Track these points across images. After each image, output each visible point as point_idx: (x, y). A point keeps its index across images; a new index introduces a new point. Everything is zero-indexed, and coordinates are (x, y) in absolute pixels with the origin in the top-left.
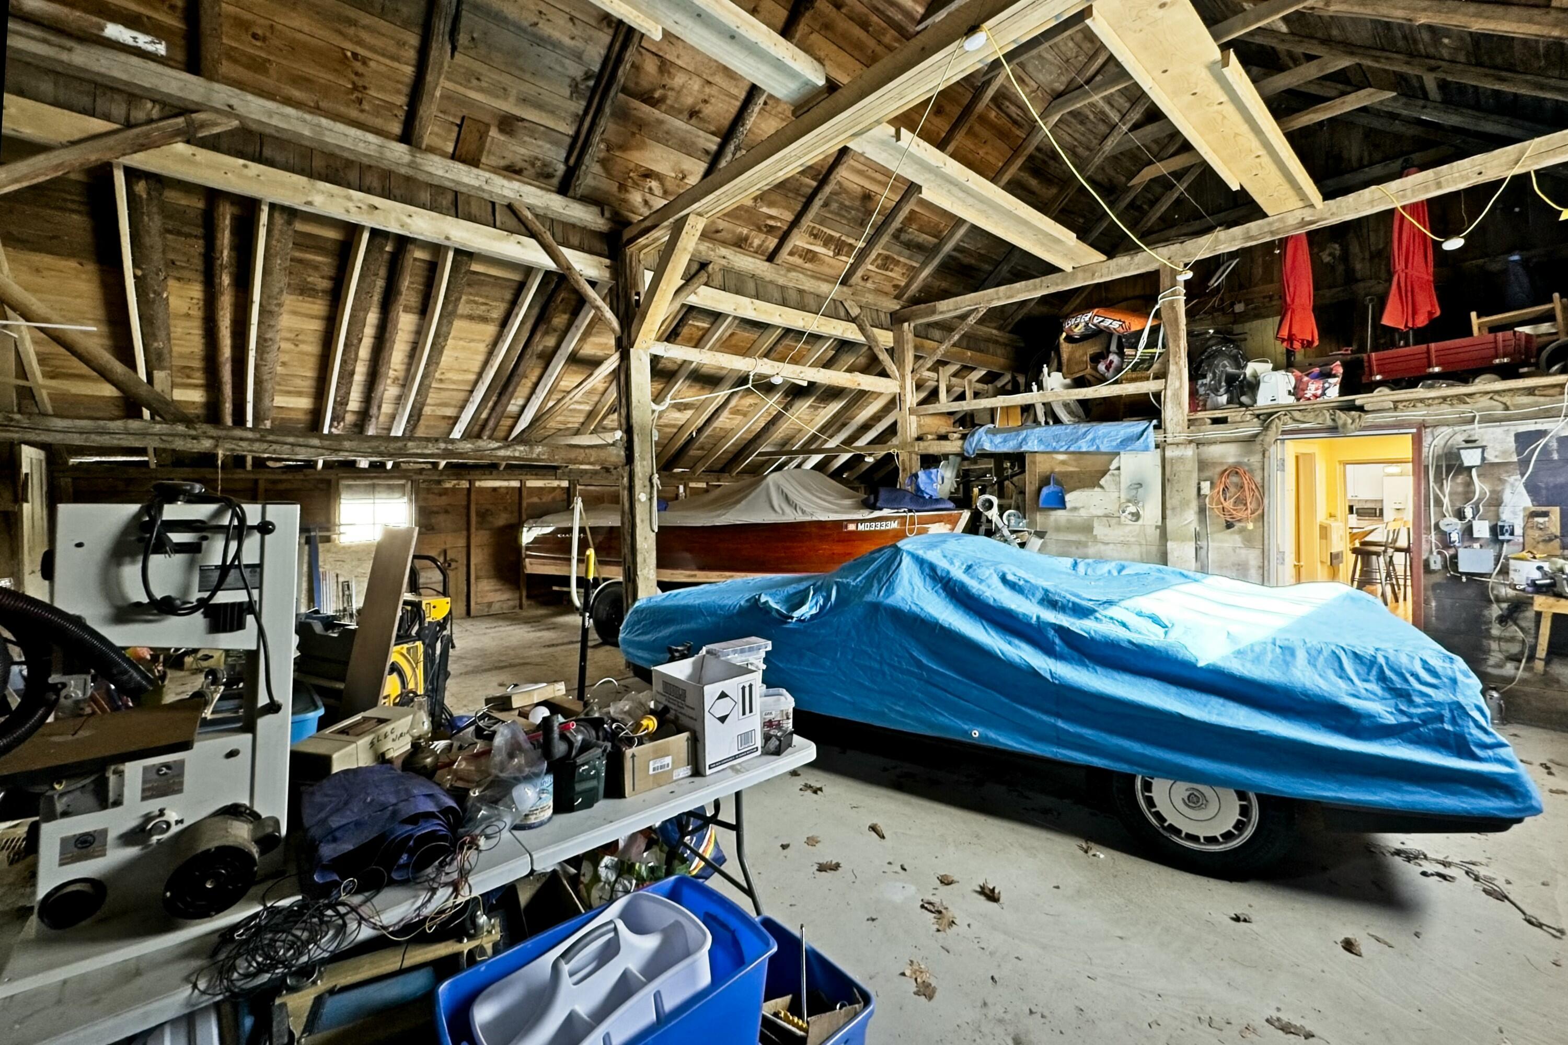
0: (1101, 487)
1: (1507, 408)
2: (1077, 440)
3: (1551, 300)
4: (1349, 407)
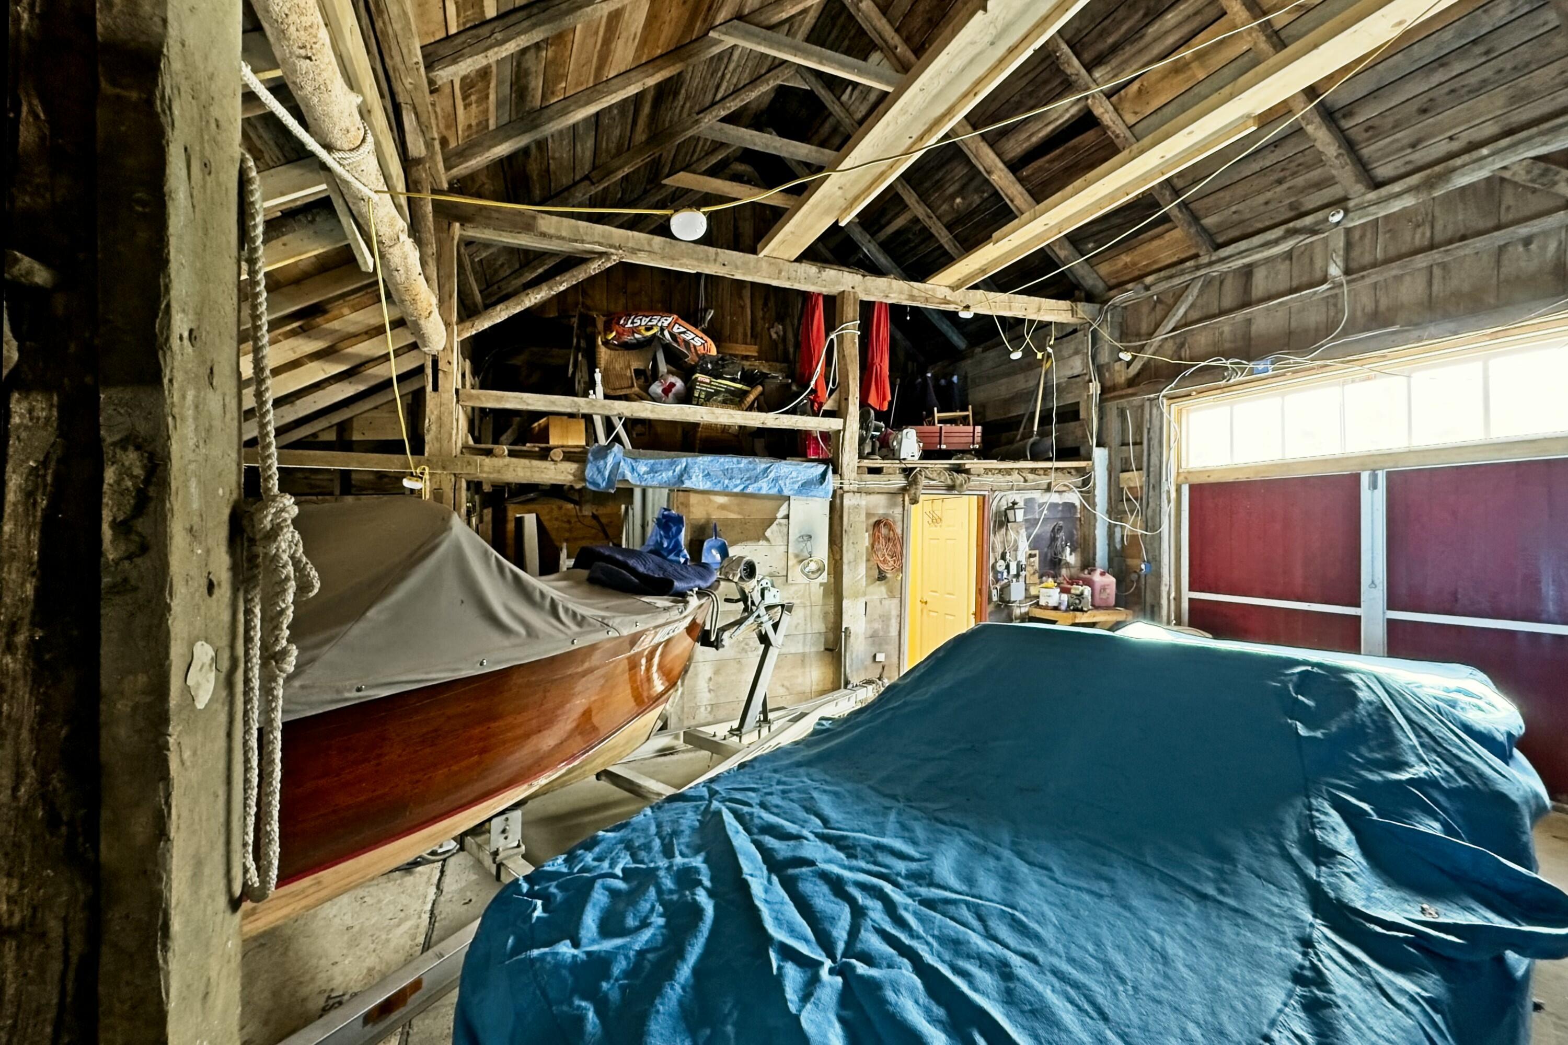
0: (767, 540)
1: (1026, 481)
2: (756, 479)
3: (967, 410)
4: (959, 470)
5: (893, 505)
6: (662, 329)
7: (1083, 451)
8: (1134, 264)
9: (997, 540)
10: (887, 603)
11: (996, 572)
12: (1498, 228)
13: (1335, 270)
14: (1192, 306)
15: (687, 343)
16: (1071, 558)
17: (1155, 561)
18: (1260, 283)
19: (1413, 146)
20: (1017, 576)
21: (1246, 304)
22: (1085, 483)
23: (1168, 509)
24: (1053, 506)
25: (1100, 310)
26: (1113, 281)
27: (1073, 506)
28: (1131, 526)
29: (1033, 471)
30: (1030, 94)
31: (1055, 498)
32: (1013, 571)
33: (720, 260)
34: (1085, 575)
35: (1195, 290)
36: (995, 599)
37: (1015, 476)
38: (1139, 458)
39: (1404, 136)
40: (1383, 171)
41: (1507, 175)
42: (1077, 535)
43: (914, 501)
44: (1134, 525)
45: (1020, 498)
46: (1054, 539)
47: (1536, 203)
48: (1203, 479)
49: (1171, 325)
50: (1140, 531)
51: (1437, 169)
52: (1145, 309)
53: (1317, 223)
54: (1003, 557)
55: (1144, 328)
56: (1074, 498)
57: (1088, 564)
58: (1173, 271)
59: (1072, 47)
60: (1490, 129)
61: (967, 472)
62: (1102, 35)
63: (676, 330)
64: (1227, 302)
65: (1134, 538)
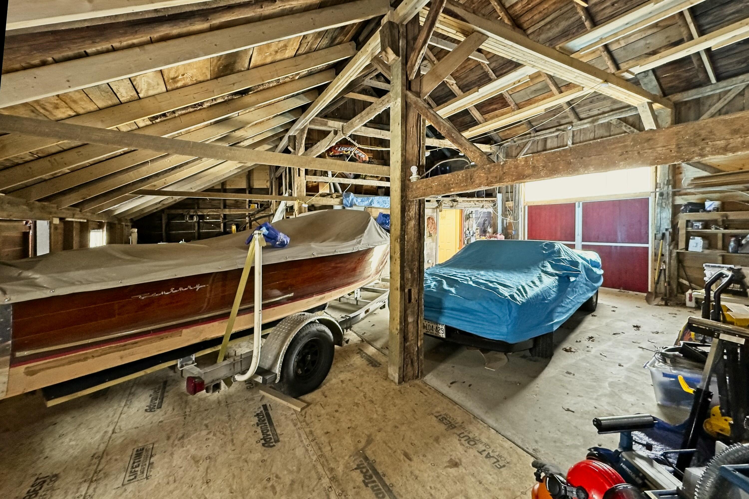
1: (475, 204)
4: (454, 201)
5: (433, 212)
6: (351, 152)
7: (494, 194)
8: (511, 134)
9: (466, 224)
10: (432, 244)
11: (466, 234)
12: (610, 136)
13: (570, 143)
14: (529, 149)
15: (359, 157)
16: (490, 230)
17: (517, 230)
18: (549, 144)
19: (589, 110)
20: (473, 235)
21: (545, 150)
22: (494, 205)
23: (521, 214)
24: (484, 213)
25: (499, 148)
26: (504, 138)
27: (490, 213)
28: (509, 219)
29: (478, 201)
30: (479, 81)
31: (485, 210)
32: (471, 234)
33: (382, 134)
34: (495, 235)
35: (529, 144)
36: (466, 243)
37: (472, 203)
38: (512, 197)
39: (586, 108)
40: (582, 116)
41: (612, 122)
42: (492, 222)
43: (441, 211)
44: (510, 219)
45: (474, 210)
46: (484, 224)
47: (618, 131)
48: (532, 204)
49: (523, 154)
50: (512, 221)
51: (595, 118)
52: (514, 148)
53: (565, 128)
54: (468, 229)
55: (514, 154)
56: (491, 210)
57: (495, 232)
58: (523, 137)
59: (493, 71)
60: (607, 109)
61: (457, 201)
62: (502, 69)
63: (356, 152)
64: (540, 148)
65: (510, 223)
